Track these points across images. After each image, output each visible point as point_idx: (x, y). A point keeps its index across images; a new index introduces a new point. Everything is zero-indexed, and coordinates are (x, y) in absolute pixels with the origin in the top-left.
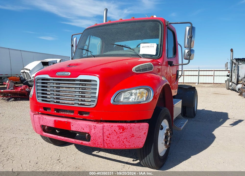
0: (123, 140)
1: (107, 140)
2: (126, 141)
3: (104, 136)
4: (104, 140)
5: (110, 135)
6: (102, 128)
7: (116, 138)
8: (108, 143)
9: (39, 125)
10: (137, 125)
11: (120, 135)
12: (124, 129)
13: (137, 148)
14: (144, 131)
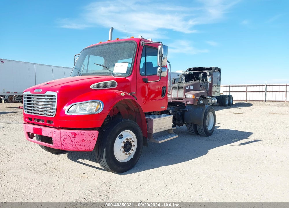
0: (75, 143)
1: (63, 143)
2: (78, 144)
3: (61, 140)
4: (61, 143)
5: (65, 139)
6: (59, 133)
7: (70, 141)
8: (64, 145)
9: (26, 132)
10: (88, 132)
11: (73, 139)
12: (75, 135)
13: (87, 151)
14: (94, 137)
